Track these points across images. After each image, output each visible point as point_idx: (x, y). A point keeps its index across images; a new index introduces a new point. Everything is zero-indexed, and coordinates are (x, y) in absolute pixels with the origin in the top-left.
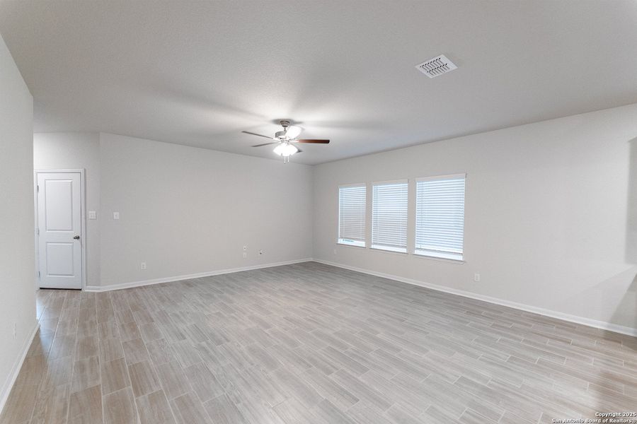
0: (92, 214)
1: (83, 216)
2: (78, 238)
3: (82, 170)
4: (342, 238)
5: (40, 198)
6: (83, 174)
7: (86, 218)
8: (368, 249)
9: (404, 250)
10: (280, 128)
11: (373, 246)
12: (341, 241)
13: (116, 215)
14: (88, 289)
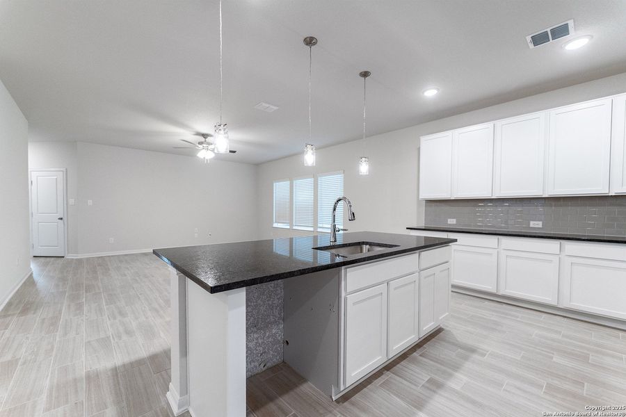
0: (71, 201)
1: (65, 202)
2: (61, 219)
3: (64, 169)
4: (276, 222)
5: (33, 190)
6: (65, 173)
7: (67, 204)
8: (291, 230)
9: (312, 229)
10: (202, 139)
11: (294, 228)
12: (275, 225)
13: (90, 202)
14: (69, 256)
